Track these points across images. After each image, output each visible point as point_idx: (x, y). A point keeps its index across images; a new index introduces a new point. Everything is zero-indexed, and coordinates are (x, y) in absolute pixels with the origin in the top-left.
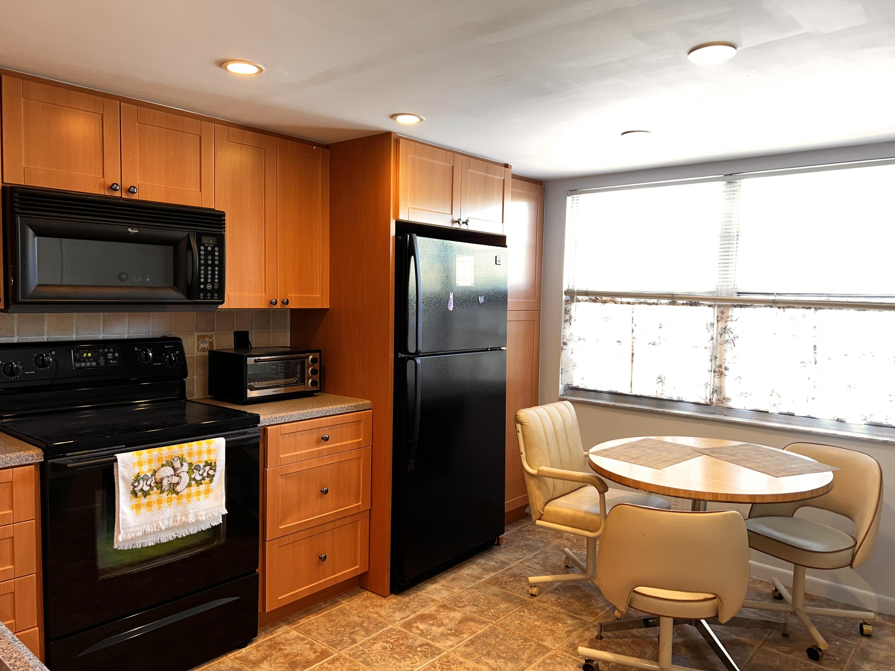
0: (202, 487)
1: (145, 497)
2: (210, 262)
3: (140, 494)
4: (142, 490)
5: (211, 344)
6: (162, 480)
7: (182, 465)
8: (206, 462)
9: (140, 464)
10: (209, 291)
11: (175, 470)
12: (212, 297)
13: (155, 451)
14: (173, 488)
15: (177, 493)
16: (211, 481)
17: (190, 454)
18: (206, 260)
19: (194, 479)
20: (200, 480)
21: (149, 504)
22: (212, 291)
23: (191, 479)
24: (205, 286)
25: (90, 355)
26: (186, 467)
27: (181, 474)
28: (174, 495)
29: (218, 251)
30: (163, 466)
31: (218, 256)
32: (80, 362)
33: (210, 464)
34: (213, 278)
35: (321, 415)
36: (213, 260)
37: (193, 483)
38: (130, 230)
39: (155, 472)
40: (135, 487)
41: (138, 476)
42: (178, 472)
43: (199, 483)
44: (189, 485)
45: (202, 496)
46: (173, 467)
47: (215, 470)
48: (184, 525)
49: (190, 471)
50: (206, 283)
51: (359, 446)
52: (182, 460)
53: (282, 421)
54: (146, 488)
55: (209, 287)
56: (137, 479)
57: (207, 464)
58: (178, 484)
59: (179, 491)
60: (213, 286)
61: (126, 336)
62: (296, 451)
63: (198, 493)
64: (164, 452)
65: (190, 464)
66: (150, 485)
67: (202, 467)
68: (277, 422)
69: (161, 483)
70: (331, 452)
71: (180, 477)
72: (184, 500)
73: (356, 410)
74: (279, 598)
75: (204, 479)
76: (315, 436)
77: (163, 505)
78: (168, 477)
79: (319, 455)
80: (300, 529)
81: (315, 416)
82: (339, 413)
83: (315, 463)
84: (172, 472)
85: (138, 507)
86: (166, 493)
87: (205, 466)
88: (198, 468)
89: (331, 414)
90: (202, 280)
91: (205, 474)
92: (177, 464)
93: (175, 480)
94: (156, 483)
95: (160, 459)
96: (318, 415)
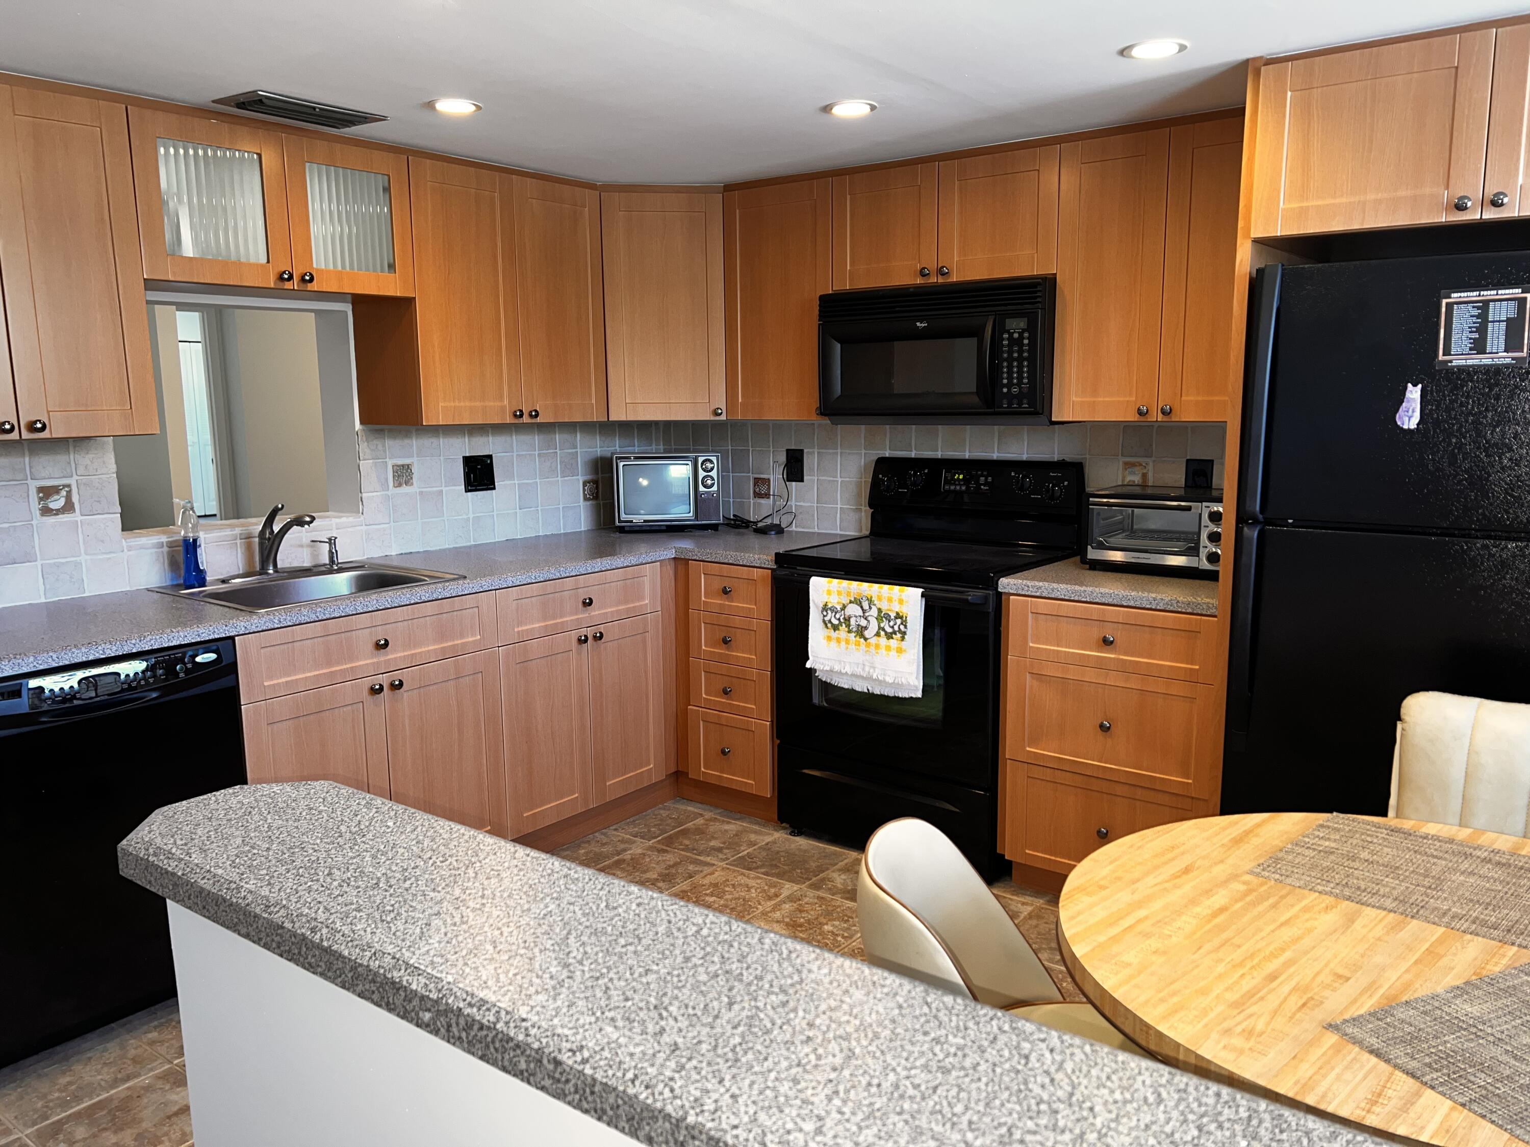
0: (893, 643)
1: (835, 630)
2: (1016, 355)
3: (829, 625)
4: (830, 621)
6: (850, 618)
7: (870, 608)
8: (898, 613)
9: (829, 593)
10: (1015, 396)
11: (864, 611)
12: (1020, 404)
13: (845, 583)
14: (861, 632)
15: (866, 639)
16: (903, 639)
17: (880, 599)
18: (1010, 352)
19: (884, 630)
20: (891, 633)
21: (838, 640)
22: (1020, 397)
23: (880, 628)
24: (1009, 390)
25: (961, 477)
26: (874, 611)
27: (869, 618)
28: (862, 640)
29: (1028, 338)
30: (851, 602)
31: (1028, 345)
32: (951, 484)
33: (901, 618)
34: (1020, 378)
35: (1110, 601)
36: (1020, 352)
37: (882, 633)
38: (918, 324)
39: (844, 608)
40: (824, 616)
41: (826, 605)
42: (867, 614)
43: (889, 636)
44: (878, 634)
45: (893, 653)
46: (862, 607)
47: (906, 627)
48: (869, 678)
49: (879, 619)
50: (1010, 385)
51: (1191, 678)
52: (870, 601)
53: (1038, 594)
54: (836, 622)
55: (1015, 390)
56: (825, 608)
57: (898, 616)
58: (866, 628)
59: (867, 636)
60: (1020, 388)
61: (1024, 457)
62: (1058, 646)
63: (888, 648)
64: (852, 587)
65: (880, 610)
66: (839, 619)
67: (892, 617)
68: (1029, 593)
69: (849, 621)
70: (1124, 669)
71: (869, 621)
72: (872, 648)
73: (1190, 610)
74: (1027, 851)
75: (895, 633)
76: (1096, 633)
77: (850, 646)
78: (856, 617)
79: (1100, 664)
80: (1059, 767)
81: (1097, 600)
82: (1148, 606)
83: (1090, 675)
84: (860, 613)
85: (829, 638)
86: (853, 634)
87: (896, 618)
88: (888, 617)
89: (1132, 603)
90: (1005, 381)
91: (896, 628)
92: (866, 605)
93: (863, 623)
94: (845, 619)
95: (848, 594)
96: (1103, 600)
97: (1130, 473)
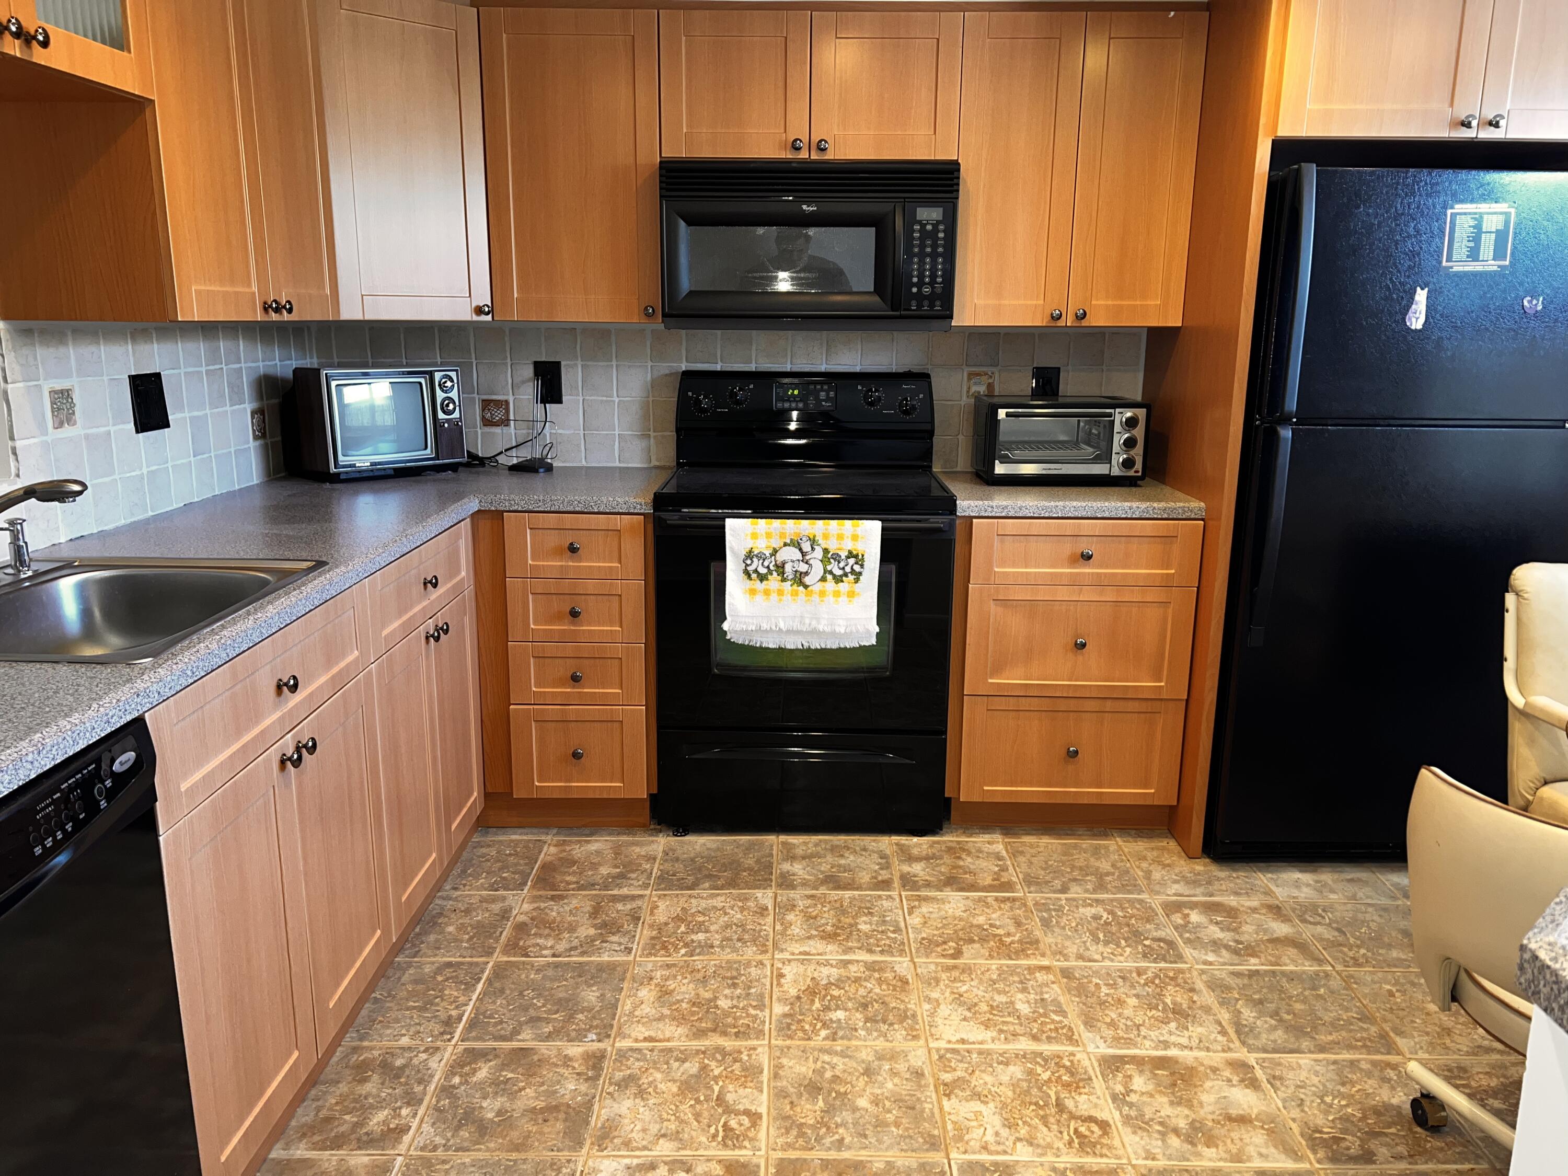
0: (844, 587)
1: (761, 581)
2: (929, 250)
3: (754, 576)
4: (756, 571)
5: (990, 386)
6: (784, 563)
7: (813, 549)
8: (850, 552)
9: (754, 536)
10: (926, 297)
11: (804, 554)
12: (932, 306)
13: (776, 523)
14: (799, 579)
15: (806, 587)
16: (857, 580)
17: (826, 537)
18: (922, 246)
19: (831, 572)
20: (841, 576)
21: (767, 593)
22: (932, 298)
23: (825, 571)
24: (920, 290)
25: (796, 392)
26: (818, 553)
27: (811, 562)
28: (801, 588)
29: (944, 231)
30: (785, 545)
31: (944, 239)
32: (784, 401)
33: (856, 556)
34: (933, 276)
35: (1084, 514)
36: (935, 246)
37: (829, 577)
38: (804, 207)
39: (775, 552)
40: (747, 565)
41: (750, 552)
42: (807, 557)
43: (838, 579)
44: (823, 579)
45: (843, 598)
46: (800, 550)
47: (862, 566)
48: (814, 632)
49: (826, 559)
50: (920, 284)
51: (1166, 584)
52: (813, 542)
53: (1003, 514)
54: (763, 571)
55: (926, 290)
56: (750, 555)
57: (851, 555)
58: (807, 573)
59: (808, 583)
60: (933, 288)
61: (858, 369)
62: (1026, 567)
63: (837, 594)
64: (786, 527)
65: (826, 551)
66: (768, 567)
67: (843, 557)
68: (993, 514)
69: (783, 567)
70: (1099, 583)
71: (810, 565)
72: (816, 598)
73: (1165, 516)
74: (986, 788)
75: (846, 575)
76: (1068, 548)
77: (784, 598)
78: (793, 561)
79: (1074, 582)
80: (1025, 693)
81: (1070, 515)
82: (1123, 516)
83: (1063, 594)
84: (799, 556)
85: (753, 592)
86: (789, 583)
87: (848, 557)
88: (837, 557)
89: (1107, 515)
90: (915, 280)
91: (848, 569)
92: (806, 547)
93: (803, 568)
94: (776, 565)
95: (782, 535)
96: (1077, 514)
97: (975, 384)
